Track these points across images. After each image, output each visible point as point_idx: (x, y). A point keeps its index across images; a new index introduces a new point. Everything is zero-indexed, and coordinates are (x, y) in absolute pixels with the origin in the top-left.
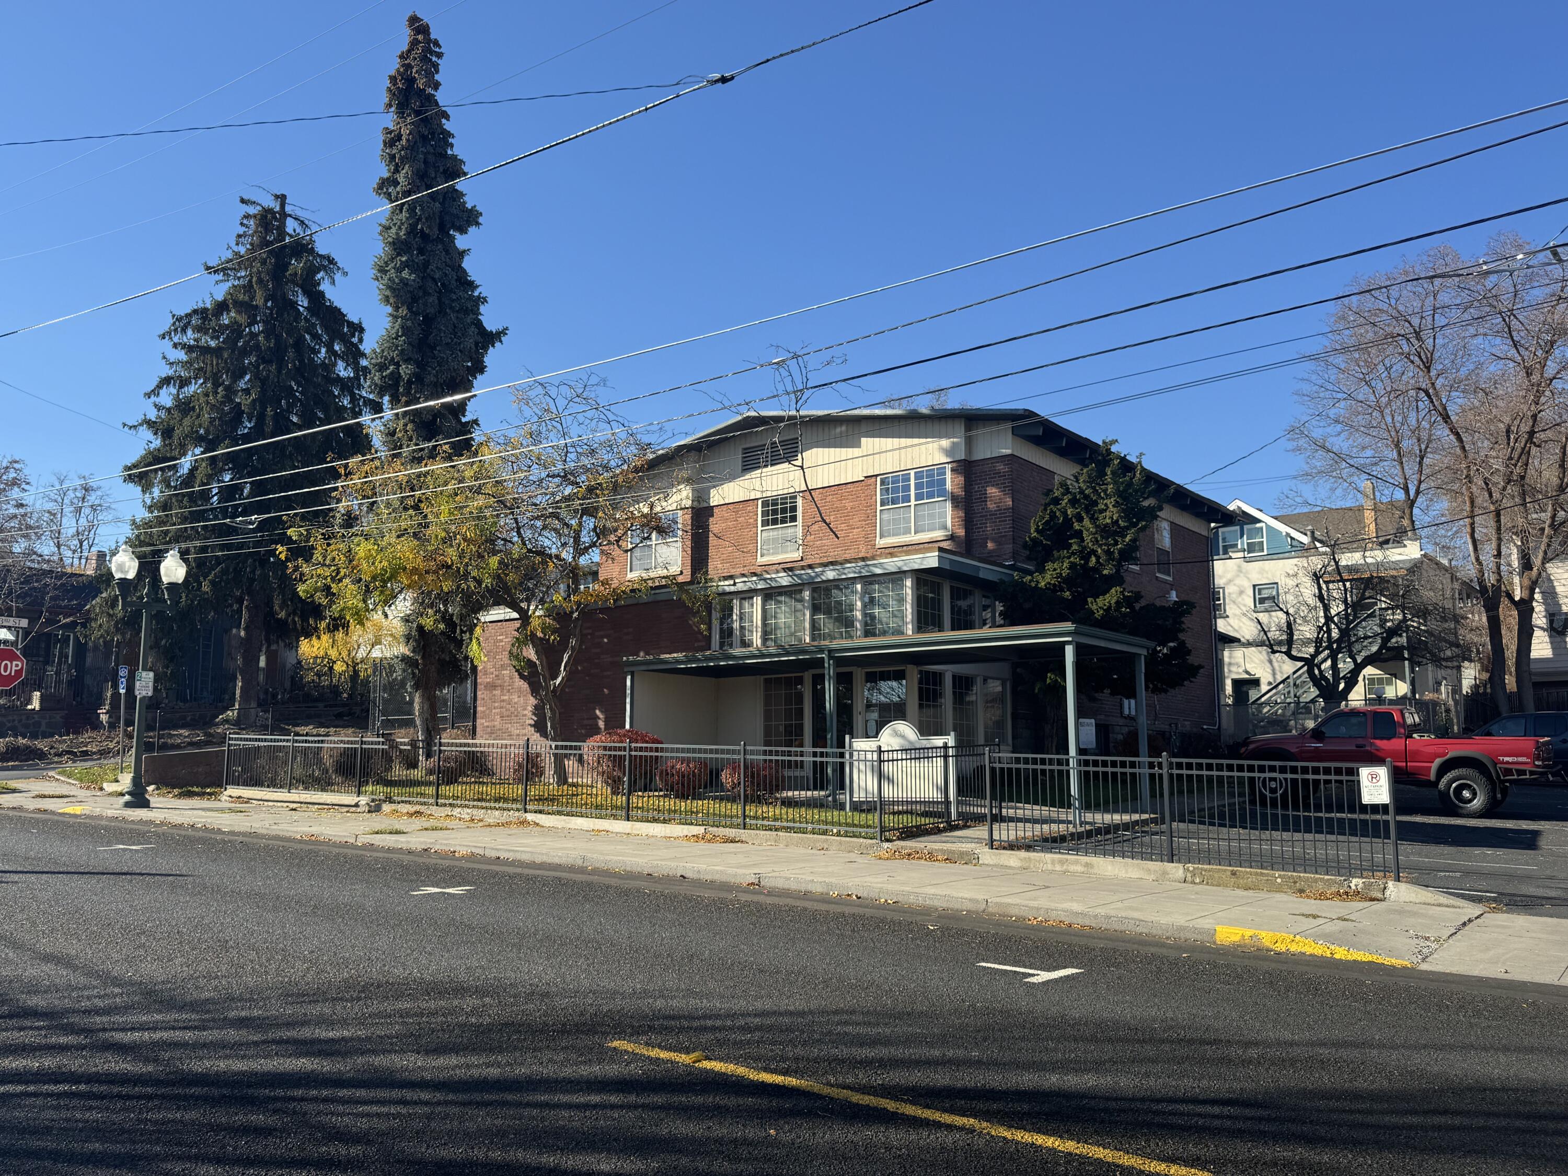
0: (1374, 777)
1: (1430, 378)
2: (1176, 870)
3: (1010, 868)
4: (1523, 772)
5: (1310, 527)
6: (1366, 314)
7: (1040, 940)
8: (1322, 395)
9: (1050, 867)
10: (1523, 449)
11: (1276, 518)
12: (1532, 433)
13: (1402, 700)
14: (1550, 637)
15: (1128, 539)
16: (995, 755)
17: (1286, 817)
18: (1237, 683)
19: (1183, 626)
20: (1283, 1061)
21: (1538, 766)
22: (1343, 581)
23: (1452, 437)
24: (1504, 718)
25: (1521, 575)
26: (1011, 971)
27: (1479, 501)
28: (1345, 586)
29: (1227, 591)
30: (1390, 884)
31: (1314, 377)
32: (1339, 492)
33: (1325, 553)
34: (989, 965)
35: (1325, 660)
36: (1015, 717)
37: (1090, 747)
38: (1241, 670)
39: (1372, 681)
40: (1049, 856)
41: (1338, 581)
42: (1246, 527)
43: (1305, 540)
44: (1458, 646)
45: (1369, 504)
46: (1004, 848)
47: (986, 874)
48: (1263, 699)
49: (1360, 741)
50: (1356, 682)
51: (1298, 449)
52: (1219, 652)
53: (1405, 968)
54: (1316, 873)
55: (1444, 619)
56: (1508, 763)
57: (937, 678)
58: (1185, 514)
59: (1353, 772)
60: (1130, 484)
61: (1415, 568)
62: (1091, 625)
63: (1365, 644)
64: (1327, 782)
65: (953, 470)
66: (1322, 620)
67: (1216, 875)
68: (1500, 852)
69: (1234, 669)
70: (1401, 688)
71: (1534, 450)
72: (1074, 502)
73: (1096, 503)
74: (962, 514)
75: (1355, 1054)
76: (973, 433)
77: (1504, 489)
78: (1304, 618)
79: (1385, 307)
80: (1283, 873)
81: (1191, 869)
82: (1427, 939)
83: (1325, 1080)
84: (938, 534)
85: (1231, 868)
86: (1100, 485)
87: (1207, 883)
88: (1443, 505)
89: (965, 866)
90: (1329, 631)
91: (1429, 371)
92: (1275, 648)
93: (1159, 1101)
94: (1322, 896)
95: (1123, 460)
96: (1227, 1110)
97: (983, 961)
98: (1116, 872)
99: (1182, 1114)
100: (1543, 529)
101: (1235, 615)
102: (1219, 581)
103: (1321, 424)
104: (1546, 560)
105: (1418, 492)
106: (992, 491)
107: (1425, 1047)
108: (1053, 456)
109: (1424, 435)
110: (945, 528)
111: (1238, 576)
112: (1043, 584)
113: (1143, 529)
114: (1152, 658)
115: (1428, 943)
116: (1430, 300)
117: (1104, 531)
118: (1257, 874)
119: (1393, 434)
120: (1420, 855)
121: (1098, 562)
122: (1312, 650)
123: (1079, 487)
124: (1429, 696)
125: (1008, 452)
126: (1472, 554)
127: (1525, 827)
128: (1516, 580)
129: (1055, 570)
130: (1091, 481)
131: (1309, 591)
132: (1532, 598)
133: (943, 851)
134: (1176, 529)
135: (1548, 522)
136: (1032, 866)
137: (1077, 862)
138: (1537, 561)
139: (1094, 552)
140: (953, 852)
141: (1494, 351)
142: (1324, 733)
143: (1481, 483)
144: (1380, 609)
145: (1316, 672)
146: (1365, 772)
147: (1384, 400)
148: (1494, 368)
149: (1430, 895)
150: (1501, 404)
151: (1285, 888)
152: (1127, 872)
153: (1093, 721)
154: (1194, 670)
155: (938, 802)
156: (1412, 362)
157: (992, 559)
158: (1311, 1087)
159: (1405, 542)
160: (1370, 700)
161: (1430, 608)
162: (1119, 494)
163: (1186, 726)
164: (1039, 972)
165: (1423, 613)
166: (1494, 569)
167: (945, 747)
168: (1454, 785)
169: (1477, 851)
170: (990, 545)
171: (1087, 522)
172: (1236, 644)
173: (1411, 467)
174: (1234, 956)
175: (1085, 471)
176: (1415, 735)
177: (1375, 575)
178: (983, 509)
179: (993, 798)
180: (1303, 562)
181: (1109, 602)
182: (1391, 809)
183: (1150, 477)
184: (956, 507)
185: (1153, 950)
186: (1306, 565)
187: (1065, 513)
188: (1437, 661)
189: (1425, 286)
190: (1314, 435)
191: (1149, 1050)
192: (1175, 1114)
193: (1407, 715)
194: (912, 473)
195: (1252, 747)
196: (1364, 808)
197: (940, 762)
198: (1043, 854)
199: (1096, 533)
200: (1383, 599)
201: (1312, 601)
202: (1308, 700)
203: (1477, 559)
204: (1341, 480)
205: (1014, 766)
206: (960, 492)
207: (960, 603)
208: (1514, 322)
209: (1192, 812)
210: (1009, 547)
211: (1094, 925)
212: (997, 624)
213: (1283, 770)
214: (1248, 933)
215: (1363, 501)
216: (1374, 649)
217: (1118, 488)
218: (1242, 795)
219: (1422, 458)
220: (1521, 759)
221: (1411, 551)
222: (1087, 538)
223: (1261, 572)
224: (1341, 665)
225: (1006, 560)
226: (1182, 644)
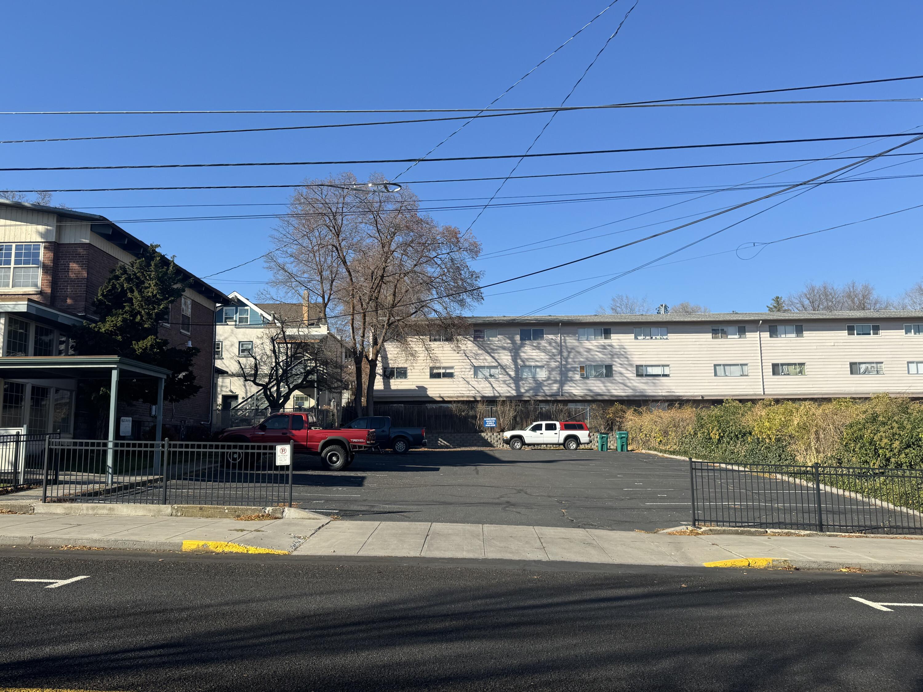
0: (283, 450)
1: (339, 241)
2: (167, 509)
3: (57, 514)
4: (360, 447)
5: (273, 312)
6: (310, 200)
7: (65, 560)
8: (284, 240)
9: (85, 512)
10: (378, 284)
11: (256, 305)
12: (382, 277)
13: (311, 409)
14: (383, 379)
15: (161, 307)
16: (53, 440)
17: (240, 474)
18: (225, 398)
19: (192, 362)
20: (202, 616)
21: (368, 444)
22: (287, 343)
23: (347, 273)
24: (360, 419)
25: (373, 347)
26: (36, 582)
27: (356, 308)
28: (287, 346)
29: (224, 344)
30: (286, 509)
31: (281, 229)
32: (290, 294)
33: (278, 327)
34: (22, 580)
35: (273, 386)
36: (76, 415)
37: (127, 435)
38: (228, 390)
39: (298, 398)
40: (85, 505)
41: (284, 343)
42: (239, 308)
43: (270, 318)
44: (341, 381)
45: (305, 303)
46: (54, 502)
47: (37, 520)
48: (239, 407)
49: (285, 431)
50: (289, 399)
51: (270, 268)
52: (215, 379)
53: (285, 555)
54: (248, 505)
55: (336, 367)
56: (355, 442)
57: (20, 388)
58: (201, 295)
59: (273, 448)
60: (166, 273)
61: (324, 339)
62: (134, 359)
63: (295, 378)
64: (265, 454)
65: (45, 248)
66: (274, 364)
67: (191, 510)
68: (345, 488)
69: (224, 389)
70: (311, 403)
71: (383, 286)
72: (129, 280)
73: (143, 282)
74: (49, 278)
75: (243, 607)
76: (63, 224)
77: (368, 303)
78: (264, 362)
79: (320, 198)
80: (229, 507)
81: (176, 507)
82: (299, 538)
83: (222, 624)
84: (31, 290)
85: (200, 506)
86: (147, 271)
87: (185, 516)
88: (341, 308)
89: (24, 515)
90: (277, 370)
91: (338, 237)
92: (247, 378)
93: (117, 653)
94: (249, 519)
95: (163, 257)
96: (158, 652)
97: (18, 578)
98: (129, 512)
99: (130, 658)
100: (384, 325)
101: (227, 358)
102: (218, 338)
103: (283, 256)
104: (384, 341)
105: (329, 300)
106: (74, 266)
107: (282, 597)
108: (118, 249)
109: (334, 270)
110: (36, 286)
111: (231, 335)
112: (103, 330)
113: (172, 302)
114: (171, 381)
115: (300, 540)
116: (341, 200)
117: (148, 301)
118: (214, 508)
119: (319, 267)
120: (306, 492)
121: (141, 319)
122: (267, 380)
123: (133, 271)
124: (325, 407)
125: (87, 241)
126: (351, 334)
127: (359, 475)
128: (371, 349)
129: (112, 321)
130: (141, 268)
131: (268, 347)
132: (376, 359)
133: (7, 506)
134: (195, 304)
135: (386, 322)
136: (72, 512)
137: (103, 508)
138: (380, 341)
139: (139, 313)
140: (14, 506)
141: (369, 232)
142: (266, 426)
143: (358, 298)
144: (305, 360)
145: (268, 393)
146: (279, 448)
147: (316, 248)
148: (369, 241)
149: (305, 513)
150: (370, 259)
151: (230, 515)
152: (136, 512)
153: (131, 419)
154: (197, 389)
155: (8, 473)
156: (331, 231)
157: (70, 310)
158: (213, 630)
159: (321, 325)
160: (296, 408)
161: (329, 361)
162: (159, 279)
163: (191, 422)
164: (58, 581)
165: (325, 363)
166: (361, 343)
167: (18, 435)
168: (329, 454)
169: (334, 488)
170: (69, 301)
171: (136, 293)
172: (226, 375)
173: (327, 286)
174: (191, 558)
175: (138, 261)
176: (312, 428)
177: (303, 341)
178: (66, 276)
179: (49, 468)
180: (267, 331)
181: (146, 345)
182: (291, 468)
183: (179, 271)
184: (45, 272)
185: (141, 559)
186: (268, 333)
187: (122, 286)
188: (330, 389)
189: (340, 191)
190: (279, 261)
191: (120, 622)
192: (125, 659)
193: (309, 417)
194: (14, 245)
195: (225, 434)
196: (277, 468)
197: (13, 445)
198: (80, 504)
199: (142, 301)
200: (307, 355)
201: (269, 353)
202: (263, 408)
203: (354, 337)
204: (291, 288)
205: (72, 447)
206: (49, 263)
207: (44, 338)
208: (379, 219)
209: (185, 474)
210: (82, 304)
211: (106, 547)
212: (69, 354)
213: (241, 447)
214: (201, 543)
215: (302, 302)
216: (300, 381)
217: (158, 275)
218: (216, 462)
219: (332, 282)
220: (361, 440)
221: (323, 330)
222: (136, 304)
223: (244, 334)
224: (282, 389)
225: (80, 312)
226: (191, 373)
